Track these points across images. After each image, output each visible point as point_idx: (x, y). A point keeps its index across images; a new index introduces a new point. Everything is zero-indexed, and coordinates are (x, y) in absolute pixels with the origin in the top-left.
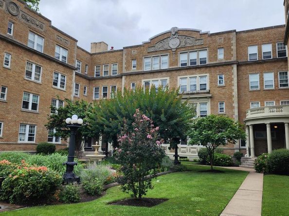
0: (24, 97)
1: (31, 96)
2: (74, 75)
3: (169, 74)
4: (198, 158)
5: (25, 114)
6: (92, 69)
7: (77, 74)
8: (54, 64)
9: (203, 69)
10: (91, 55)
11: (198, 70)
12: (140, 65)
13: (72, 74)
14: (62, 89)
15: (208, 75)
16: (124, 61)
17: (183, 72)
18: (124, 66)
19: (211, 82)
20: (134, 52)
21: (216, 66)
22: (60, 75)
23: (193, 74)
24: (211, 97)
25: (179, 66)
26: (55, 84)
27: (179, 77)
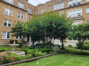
0: (4, 22)
1: (8, 21)
2: (27, 14)
3: (64, 10)
4: (76, 46)
5: (5, 28)
6: (35, 12)
7: (28, 14)
8: (18, 9)
9: (79, 7)
10: (35, 7)
11: (77, 7)
12: (52, 8)
13: (26, 13)
14: (22, 19)
15: (81, 9)
16: (46, 8)
17: (70, 9)
18: (46, 9)
19: (83, 12)
20: (50, 3)
21: (85, 4)
22: (21, 13)
23: (74, 9)
24: (83, 19)
25: (68, 6)
26: (19, 17)
27: (68, 11)
